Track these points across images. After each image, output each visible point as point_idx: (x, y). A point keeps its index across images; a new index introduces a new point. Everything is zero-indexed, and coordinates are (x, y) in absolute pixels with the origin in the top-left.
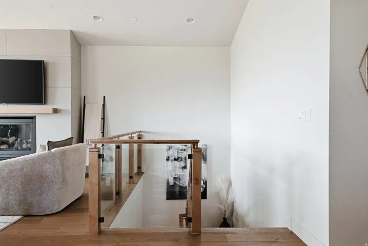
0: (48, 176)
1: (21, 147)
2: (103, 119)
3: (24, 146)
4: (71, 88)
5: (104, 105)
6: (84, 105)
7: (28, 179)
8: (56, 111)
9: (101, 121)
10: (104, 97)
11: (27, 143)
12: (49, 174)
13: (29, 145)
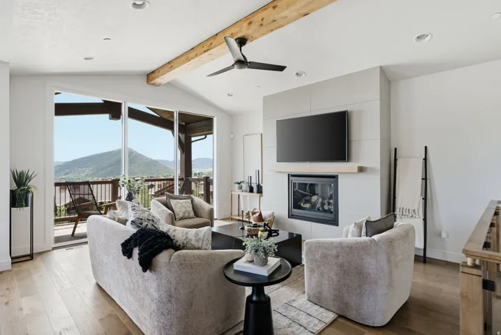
0: (369, 274)
1: (323, 208)
2: (425, 179)
3: (326, 207)
4: (379, 141)
5: (425, 159)
6: (396, 160)
7: (344, 271)
8: (361, 170)
9: (422, 182)
10: (426, 147)
11: (329, 204)
12: (370, 271)
13: (330, 207)
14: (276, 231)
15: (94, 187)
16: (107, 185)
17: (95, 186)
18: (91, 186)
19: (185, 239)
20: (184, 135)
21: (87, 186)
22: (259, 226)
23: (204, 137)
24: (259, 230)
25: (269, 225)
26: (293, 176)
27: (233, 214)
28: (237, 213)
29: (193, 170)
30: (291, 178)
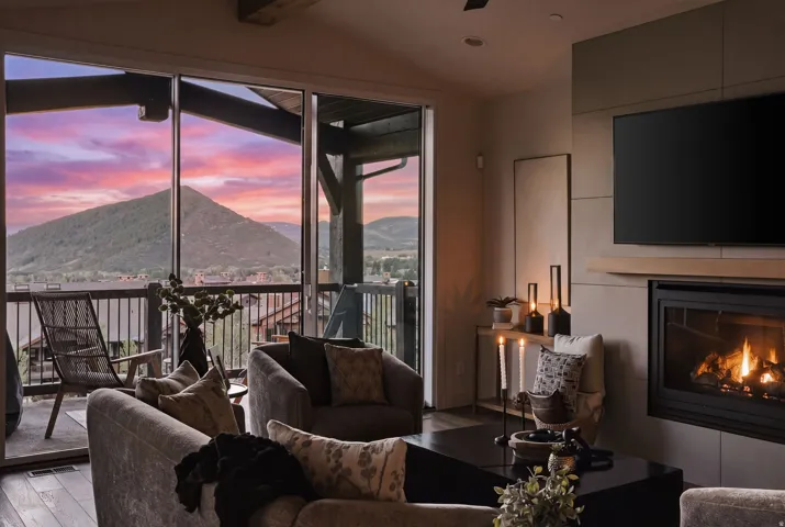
14: (605, 455)
15: (101, 306)
16: (134, 301)
17: (103, 302)
18: (94, 302)
19: (334, 470)
20: (340, 159)
21: (83, 303)
22: (554, 438)
23: (398, 161)
24: (549, 450)
25: (583, 436)
26: (662, 286)
27: (482, 395)
28: (495, 395)
29: (366, 254)
30: (659, 294)
